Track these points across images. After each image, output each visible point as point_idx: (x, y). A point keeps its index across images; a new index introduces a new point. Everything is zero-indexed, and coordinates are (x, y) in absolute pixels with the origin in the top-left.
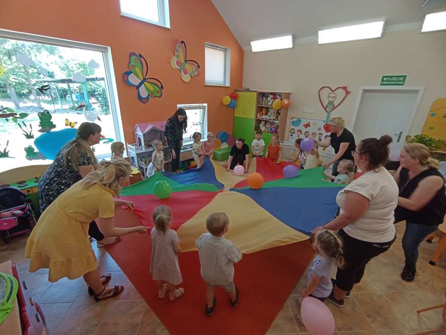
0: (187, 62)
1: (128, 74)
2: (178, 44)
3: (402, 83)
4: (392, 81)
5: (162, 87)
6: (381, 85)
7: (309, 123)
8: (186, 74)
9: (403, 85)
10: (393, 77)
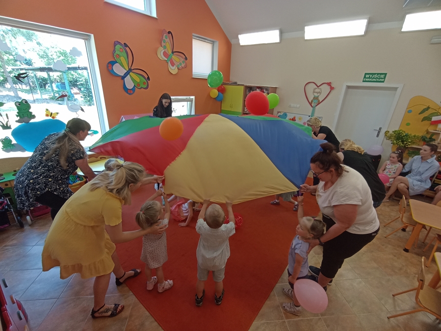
0: (175, 53)
1: (112, 63)
2: (165, 35)
3: (383, 80)
4: (374, 78)
5: (148, 78)
6: (363, 81)
7: (294, 118)
8: (173, 66)
9: (383, 82)
10: (375, 74)
